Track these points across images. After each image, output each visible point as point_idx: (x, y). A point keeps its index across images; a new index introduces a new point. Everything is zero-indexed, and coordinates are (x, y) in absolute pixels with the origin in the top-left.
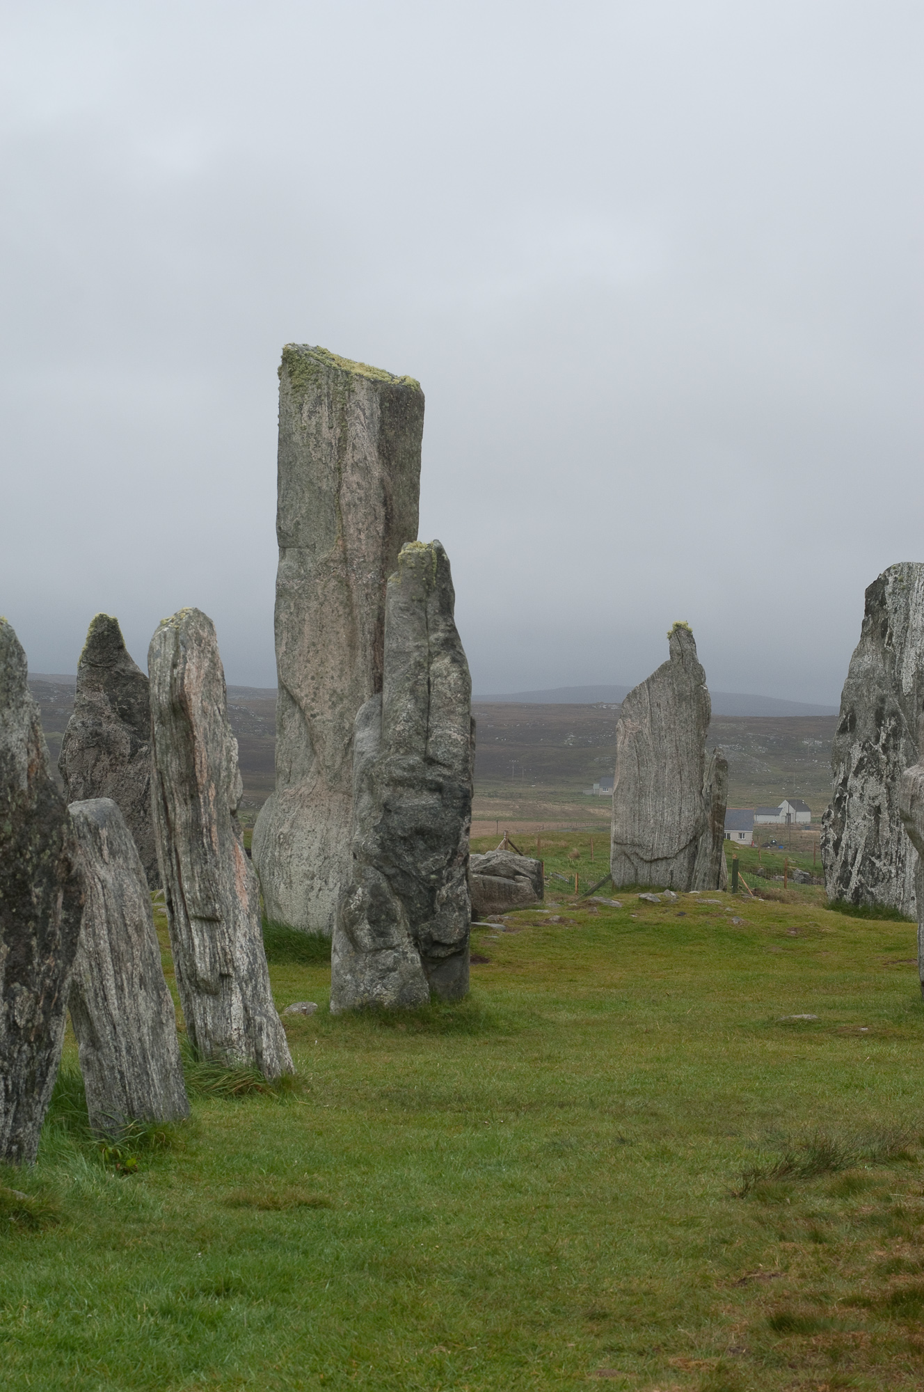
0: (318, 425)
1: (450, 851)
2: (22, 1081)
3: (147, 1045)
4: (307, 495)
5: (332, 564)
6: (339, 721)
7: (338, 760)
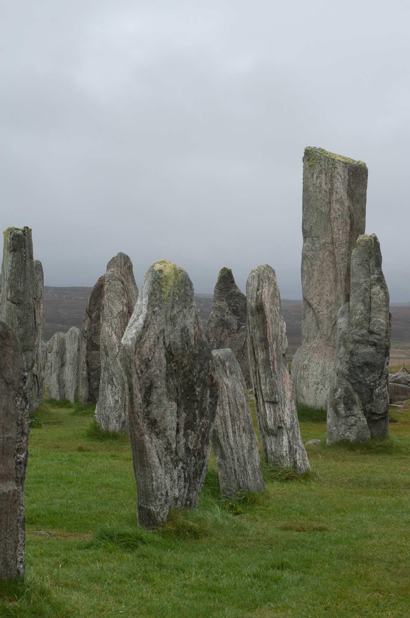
0: (320, 183)
1: (380, 373)
2: (191, 473)
3: (246, 458)
4: (315, 214)
5: (327, 245)
6: (330, 314)
7: (330, 332)
